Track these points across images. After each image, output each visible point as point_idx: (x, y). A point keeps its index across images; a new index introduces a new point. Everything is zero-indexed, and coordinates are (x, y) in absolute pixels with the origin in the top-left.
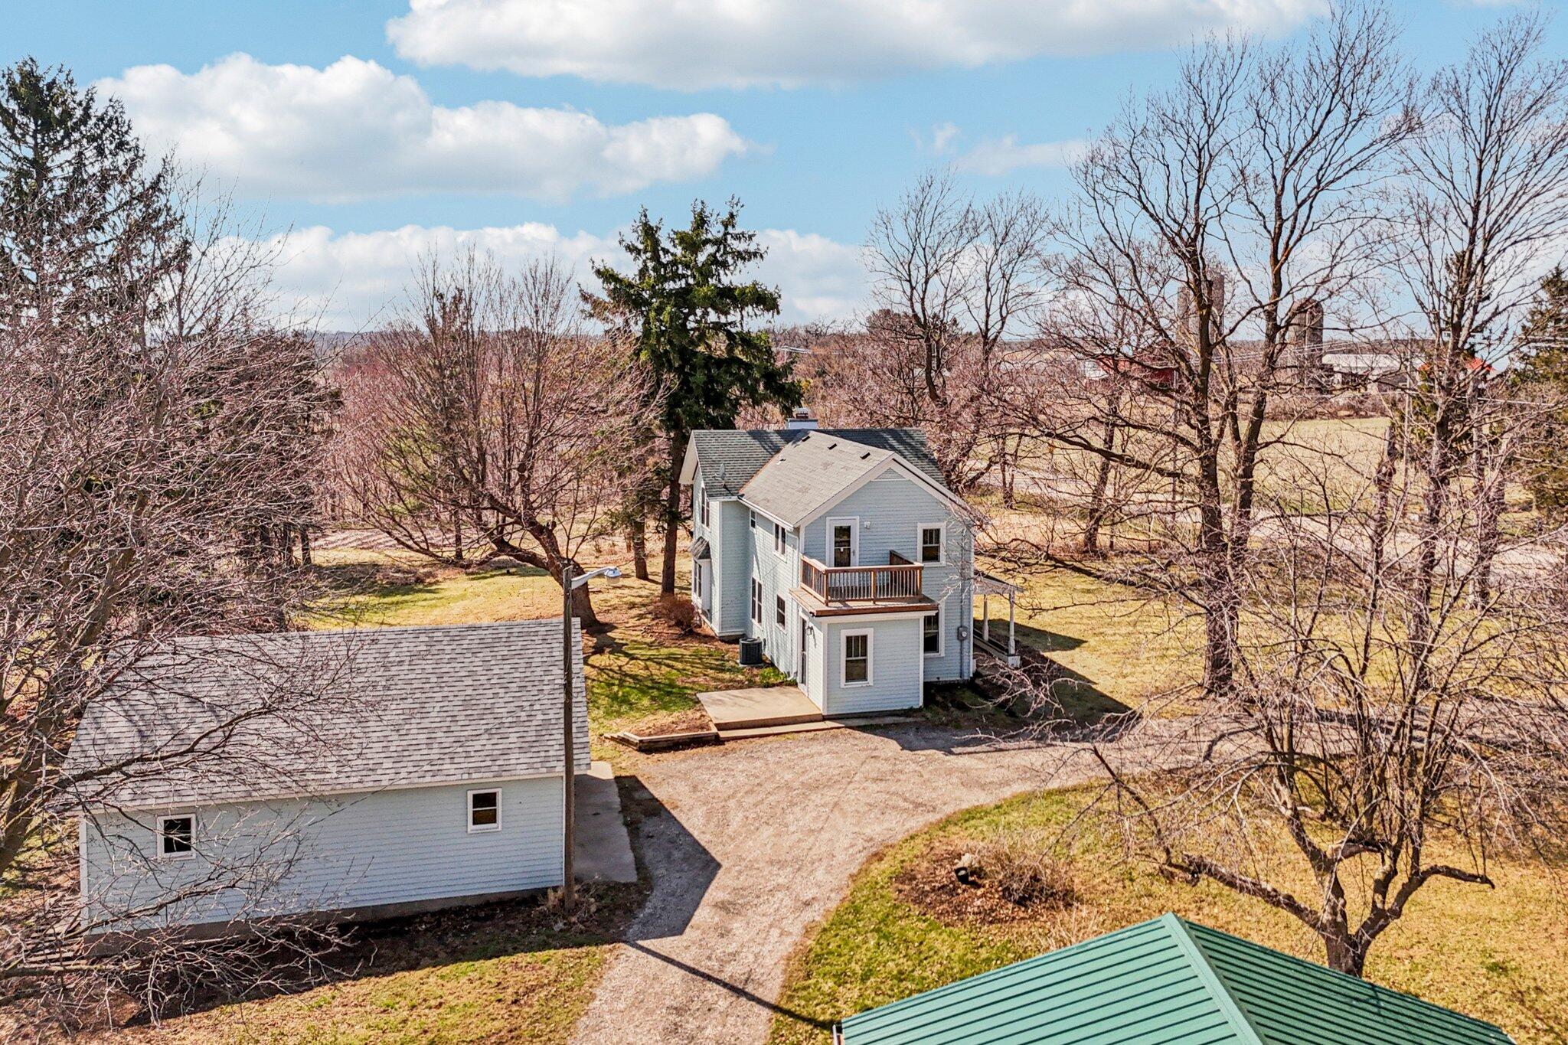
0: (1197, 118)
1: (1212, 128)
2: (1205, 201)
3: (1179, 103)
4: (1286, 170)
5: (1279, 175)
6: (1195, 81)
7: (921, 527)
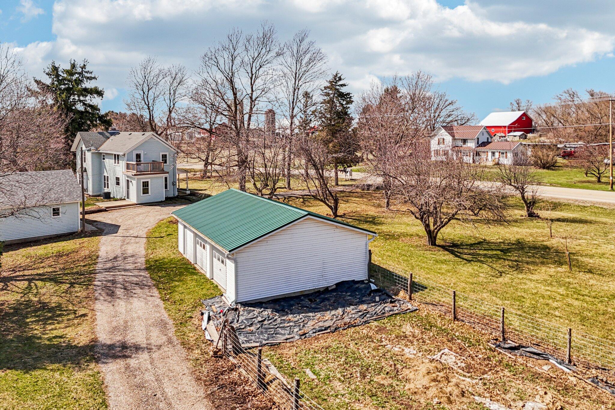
0: (231, 47)
1: (235, 50)
2: (234, 68)
3: (227, 43)
4: (253, 62)
5: (251, 63)
6: (230, 38)
7: (161, 154)
